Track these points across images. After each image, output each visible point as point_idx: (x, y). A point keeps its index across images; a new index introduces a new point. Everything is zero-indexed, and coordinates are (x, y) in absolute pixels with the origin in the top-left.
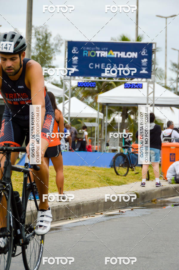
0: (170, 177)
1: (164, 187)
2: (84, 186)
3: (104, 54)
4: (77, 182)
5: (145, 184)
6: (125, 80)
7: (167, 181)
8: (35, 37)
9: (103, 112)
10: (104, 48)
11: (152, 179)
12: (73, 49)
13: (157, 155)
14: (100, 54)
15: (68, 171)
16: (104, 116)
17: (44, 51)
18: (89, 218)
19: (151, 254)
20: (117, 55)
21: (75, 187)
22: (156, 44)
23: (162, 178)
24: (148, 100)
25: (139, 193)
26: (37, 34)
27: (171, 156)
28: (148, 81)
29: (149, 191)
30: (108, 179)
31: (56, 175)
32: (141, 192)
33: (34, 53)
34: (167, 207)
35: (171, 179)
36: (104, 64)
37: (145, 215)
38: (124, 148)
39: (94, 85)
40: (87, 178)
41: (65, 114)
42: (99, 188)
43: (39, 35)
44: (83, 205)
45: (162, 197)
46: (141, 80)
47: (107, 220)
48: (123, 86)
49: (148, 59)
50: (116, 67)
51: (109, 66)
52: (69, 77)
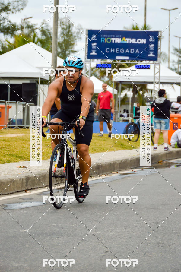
2: (103, 150)
3: (118, 40)
4: (97, 146)
5: (156, 148)
6: (135, 62)
7: (171, 145)
8: (61, 27)
9: (117, 88)
10: (118, 35)
12: (92, 37)
13: (167, 124)
14: (115, 40)
16: (118, 92)
17: (67, 38)
18: (107, 176)
19: (160, 206)
20: (129, 41)
21: (95, 150)
24: (154, 79)
26: (62, 24)
27: (174, 125)
28: (155, 63)
30: (122, 144)
33: (59, 40)
34: (171, 168)
35: (174, 144)
36: (118, 49)
37: (154, 174)
38: (135, 118)
39: (110, 66)
40: (105, 143)
42: (115, 151)
43: (63, 25)
44: (102, 166)
45: (167, 159)
46: (149, 62)
47: (122, 178)
48: (134, 67)
49: (154, 45)
50: (128, 52)
51: (122, 51)
52: (89, 60)
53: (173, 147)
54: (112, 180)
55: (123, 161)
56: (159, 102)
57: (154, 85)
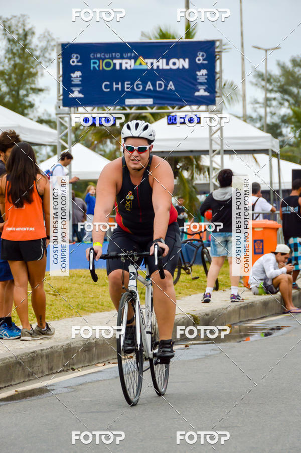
0: (254, 284)
1: (246, 302)
2: (100, 307)
3: (128, 64)
4: (87, 299)
6: (168, 109)
8: (5, 38)
10: (128, 53)
11: (224, 288)
14: (121, 65)
15: (71, 279)
17: (21, 62)
18: (107, 366)
20: (152, 64)
21: (83, 309)
22: (221, 41)
23: (242, 285)
24: (211, 145)
25: (199, 315)
26: (7, 31)
27: (256, 244)
28: (210, 110)
29: (216, 311)
32: (203, 313)
33: (3, 66)
36: (129, 82)
37: (210, 355)
43: (12, 32)
44: (96, 344)
45: (241, 320)
46: (198, 108)
48: (165, 120)
51: (138, 86)
52: (67, 109)
53: (254, 294)
56: (223, 197)
57: (211, 157)
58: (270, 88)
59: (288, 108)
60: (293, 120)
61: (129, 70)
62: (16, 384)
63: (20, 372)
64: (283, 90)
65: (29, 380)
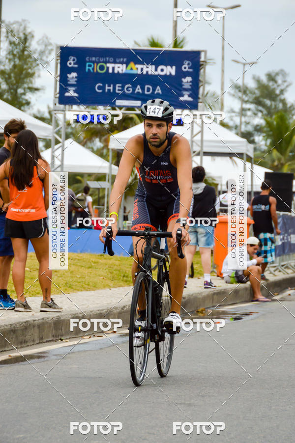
0: (227, 273)
1: (217, 288)
2: (86, 286)
3: (120, 68)
4: (75, 279)
7: (223, 278)
8: (7, 40)
10: (120, 58)
11: (199, 276)
13: (208, 235)
14: (113, 68)
17: (20, 63)
18: (93, 339)
19: (195, 399)
20: (142, 69)
21: (70, 287)
22: (205, 52)
23: (216, 274)
26: (10, 35)
29: (192, 295)
30: (126, 275)
31: (38, 268)
33: (4, 66)
35: (229, 276)
36: (120, 85)
40: (91, 273)
41: (56, 166)
43: (13, 36)
45: (214, 305)
47: (123, 343)
49: (192, 78)
50: (140, 91)
51: (128, 89)
52: (62, 106)
53: (226, 282)
54: (103, 347)
55: (125, 309)
56: (195, 191)
58: (246, 99)
59: (261, 118)
60: (265, 129)
61: (121, 74)
62: (10, 350)
63: (14, 339)
64: (258, 102)
65: (22, 347)
